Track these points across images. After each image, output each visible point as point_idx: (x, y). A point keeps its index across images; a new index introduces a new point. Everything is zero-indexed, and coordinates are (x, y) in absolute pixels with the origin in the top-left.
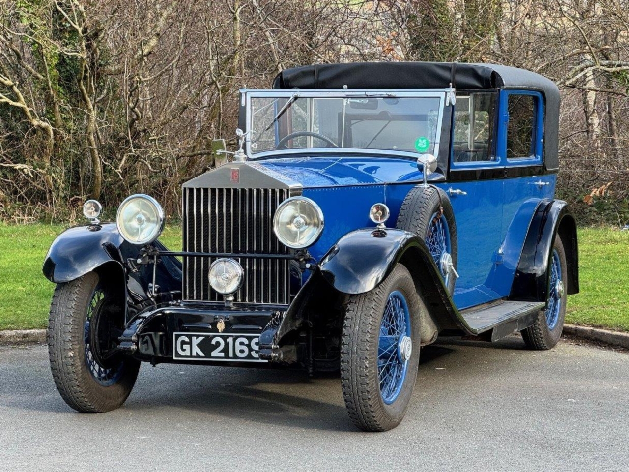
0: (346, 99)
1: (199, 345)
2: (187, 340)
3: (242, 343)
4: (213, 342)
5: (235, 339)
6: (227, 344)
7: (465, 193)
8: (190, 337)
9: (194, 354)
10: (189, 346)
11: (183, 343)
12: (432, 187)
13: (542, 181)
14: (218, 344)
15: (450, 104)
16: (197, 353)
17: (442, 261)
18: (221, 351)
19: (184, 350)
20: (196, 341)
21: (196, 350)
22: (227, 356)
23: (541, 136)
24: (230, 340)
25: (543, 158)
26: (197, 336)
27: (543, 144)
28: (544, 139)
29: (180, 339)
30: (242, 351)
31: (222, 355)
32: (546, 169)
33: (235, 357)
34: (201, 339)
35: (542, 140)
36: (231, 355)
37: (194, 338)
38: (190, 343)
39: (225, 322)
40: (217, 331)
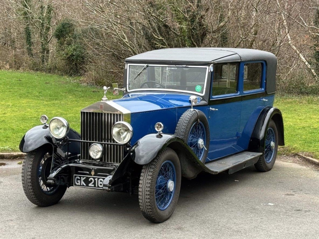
0: (168, 68)
1: (84, 181)
2: (79, 178)
3: (101, 181)
4: (90, 180)
5: (98, 179)
6: (95, 181)
7: (217, 110)
8: (80, 177)
9: (82, 185)
10: (80, 181)
11: (78, 179)
12: (194, 110)
13: (265, 99)
14: (91, 181)
15: (211, 71)
16: (83, 184)
17: (199, 143)
18: (92, 184)
19: (78, 182)
20: (83, 179)
21: (83, 183)
22: (95, 186)
23: (265, 79)
24: (96, 179)
25: (265, 89)
26: (83, 177)
27: (266, 83)
28: (266, 80)
29: (77, 178)
30: (101, 184)
31: (93, 185)
32: (267, 94)
33: (98, 187)
34: (85, 178)
35: (265, 81)
36: (97, 186)
37: (82, 178)
38: (80, 180)
39: (95, 171)
40: (91, 175)
